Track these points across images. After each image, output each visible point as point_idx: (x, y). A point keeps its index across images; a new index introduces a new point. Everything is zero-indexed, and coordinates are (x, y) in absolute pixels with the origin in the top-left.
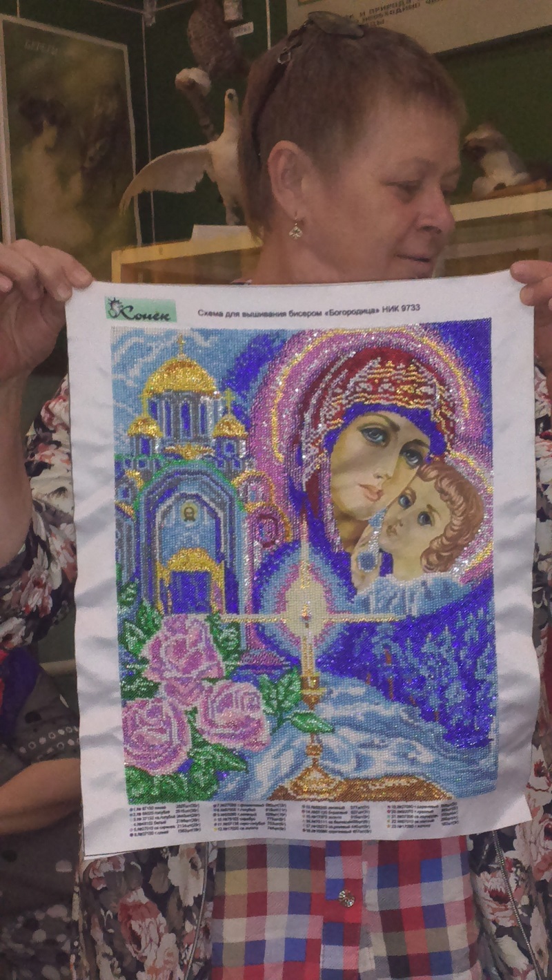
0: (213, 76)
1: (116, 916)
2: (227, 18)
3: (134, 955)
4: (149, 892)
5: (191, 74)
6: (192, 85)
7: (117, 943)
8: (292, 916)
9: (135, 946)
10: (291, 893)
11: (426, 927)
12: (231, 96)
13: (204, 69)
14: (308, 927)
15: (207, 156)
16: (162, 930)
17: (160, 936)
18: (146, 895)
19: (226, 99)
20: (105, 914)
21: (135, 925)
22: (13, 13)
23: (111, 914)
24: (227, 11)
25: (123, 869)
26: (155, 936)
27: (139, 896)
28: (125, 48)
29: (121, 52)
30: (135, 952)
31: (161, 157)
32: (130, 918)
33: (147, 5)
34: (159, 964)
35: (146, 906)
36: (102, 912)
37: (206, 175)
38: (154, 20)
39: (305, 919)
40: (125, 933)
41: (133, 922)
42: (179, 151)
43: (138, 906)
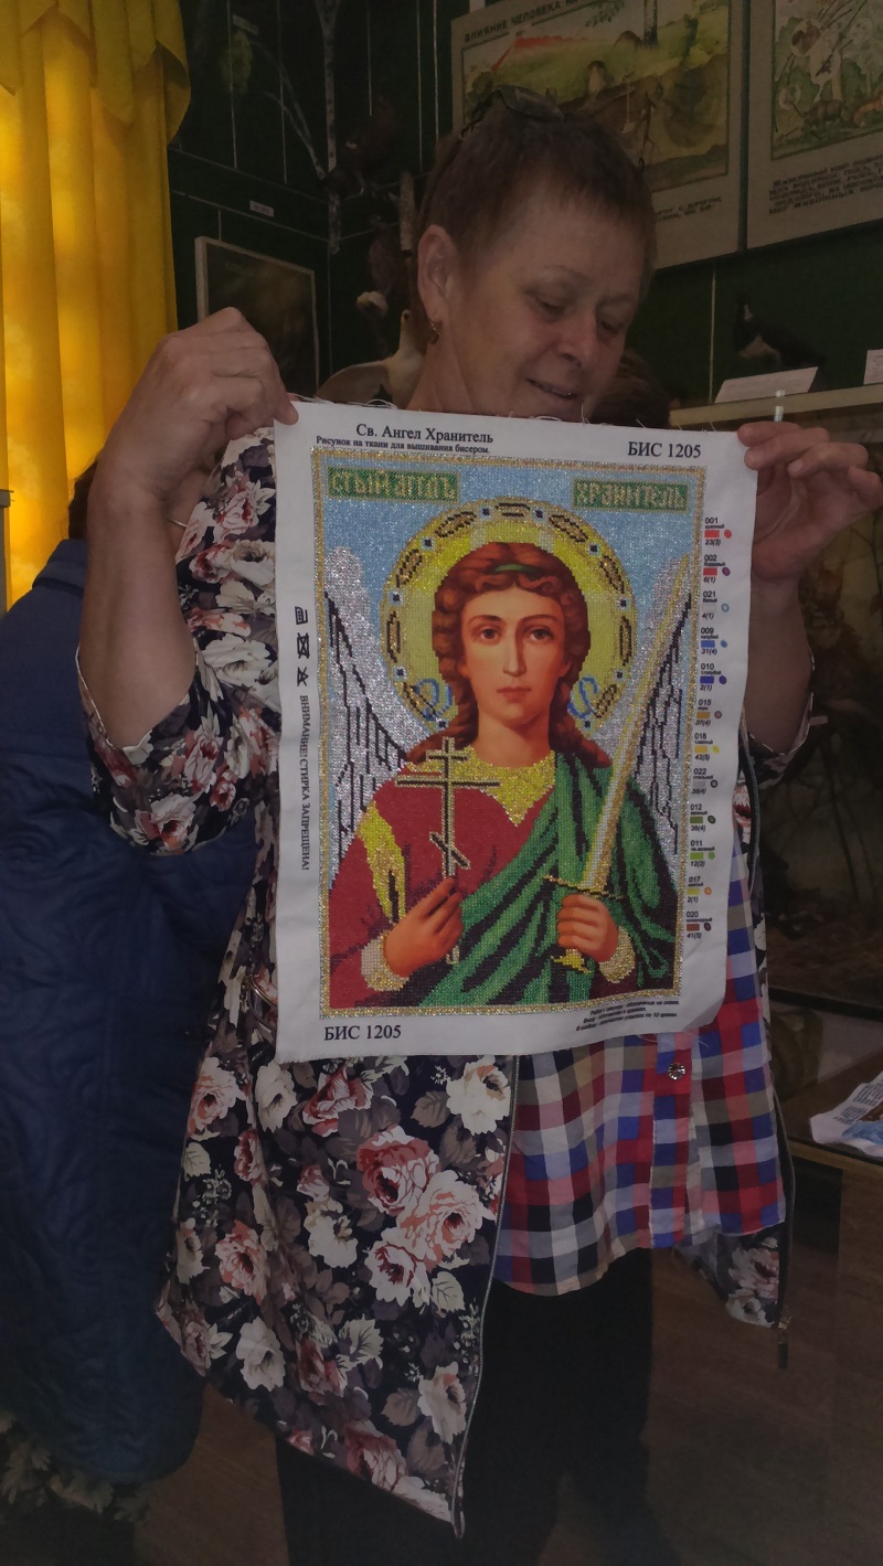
0: (389, 299)
1: (353, 1166)
2: (403, 249)
3: (382, 1209)
4: (411, 1127)
5: (372, 297)
6: (371, 307)
7: (352, 1197)
8: (625, 1094)
9: (385, 1199)
10: (625, 1072)
11: (747, 1091)
12: (406, 316)
13: (382, 293)
14: (639, 1104)
15: (384, 371)
16: (432, 1169)
17: (429, 1177)
18: (408, 1133)
19: (403, 319)
20: (335, 1165)
21: (388, 1173)
22: (215, 237)
23: (345, 1164)
24: (402, 242)
25: (368, 1106)
26: (420, 1179)
27: (398, 1135)
28: (312, 273)
29: (308, 277)
30: (385, 1206)
31: (343, 370)
32: (378, 1164)
33: (332, 236)
34: (420, 1213)
35: (409, 1146)
36: (330, 1162)
37: (382, 386)
38: (338, 249)
39: (638, 1096)
40: (369, 1184)
41: (383, 1169)
42: (359, 365)
43: (395, 1148)
